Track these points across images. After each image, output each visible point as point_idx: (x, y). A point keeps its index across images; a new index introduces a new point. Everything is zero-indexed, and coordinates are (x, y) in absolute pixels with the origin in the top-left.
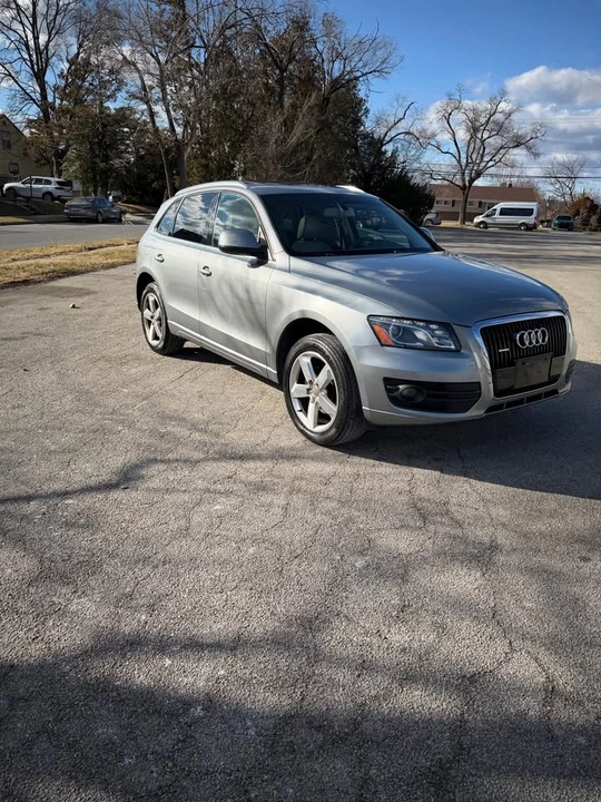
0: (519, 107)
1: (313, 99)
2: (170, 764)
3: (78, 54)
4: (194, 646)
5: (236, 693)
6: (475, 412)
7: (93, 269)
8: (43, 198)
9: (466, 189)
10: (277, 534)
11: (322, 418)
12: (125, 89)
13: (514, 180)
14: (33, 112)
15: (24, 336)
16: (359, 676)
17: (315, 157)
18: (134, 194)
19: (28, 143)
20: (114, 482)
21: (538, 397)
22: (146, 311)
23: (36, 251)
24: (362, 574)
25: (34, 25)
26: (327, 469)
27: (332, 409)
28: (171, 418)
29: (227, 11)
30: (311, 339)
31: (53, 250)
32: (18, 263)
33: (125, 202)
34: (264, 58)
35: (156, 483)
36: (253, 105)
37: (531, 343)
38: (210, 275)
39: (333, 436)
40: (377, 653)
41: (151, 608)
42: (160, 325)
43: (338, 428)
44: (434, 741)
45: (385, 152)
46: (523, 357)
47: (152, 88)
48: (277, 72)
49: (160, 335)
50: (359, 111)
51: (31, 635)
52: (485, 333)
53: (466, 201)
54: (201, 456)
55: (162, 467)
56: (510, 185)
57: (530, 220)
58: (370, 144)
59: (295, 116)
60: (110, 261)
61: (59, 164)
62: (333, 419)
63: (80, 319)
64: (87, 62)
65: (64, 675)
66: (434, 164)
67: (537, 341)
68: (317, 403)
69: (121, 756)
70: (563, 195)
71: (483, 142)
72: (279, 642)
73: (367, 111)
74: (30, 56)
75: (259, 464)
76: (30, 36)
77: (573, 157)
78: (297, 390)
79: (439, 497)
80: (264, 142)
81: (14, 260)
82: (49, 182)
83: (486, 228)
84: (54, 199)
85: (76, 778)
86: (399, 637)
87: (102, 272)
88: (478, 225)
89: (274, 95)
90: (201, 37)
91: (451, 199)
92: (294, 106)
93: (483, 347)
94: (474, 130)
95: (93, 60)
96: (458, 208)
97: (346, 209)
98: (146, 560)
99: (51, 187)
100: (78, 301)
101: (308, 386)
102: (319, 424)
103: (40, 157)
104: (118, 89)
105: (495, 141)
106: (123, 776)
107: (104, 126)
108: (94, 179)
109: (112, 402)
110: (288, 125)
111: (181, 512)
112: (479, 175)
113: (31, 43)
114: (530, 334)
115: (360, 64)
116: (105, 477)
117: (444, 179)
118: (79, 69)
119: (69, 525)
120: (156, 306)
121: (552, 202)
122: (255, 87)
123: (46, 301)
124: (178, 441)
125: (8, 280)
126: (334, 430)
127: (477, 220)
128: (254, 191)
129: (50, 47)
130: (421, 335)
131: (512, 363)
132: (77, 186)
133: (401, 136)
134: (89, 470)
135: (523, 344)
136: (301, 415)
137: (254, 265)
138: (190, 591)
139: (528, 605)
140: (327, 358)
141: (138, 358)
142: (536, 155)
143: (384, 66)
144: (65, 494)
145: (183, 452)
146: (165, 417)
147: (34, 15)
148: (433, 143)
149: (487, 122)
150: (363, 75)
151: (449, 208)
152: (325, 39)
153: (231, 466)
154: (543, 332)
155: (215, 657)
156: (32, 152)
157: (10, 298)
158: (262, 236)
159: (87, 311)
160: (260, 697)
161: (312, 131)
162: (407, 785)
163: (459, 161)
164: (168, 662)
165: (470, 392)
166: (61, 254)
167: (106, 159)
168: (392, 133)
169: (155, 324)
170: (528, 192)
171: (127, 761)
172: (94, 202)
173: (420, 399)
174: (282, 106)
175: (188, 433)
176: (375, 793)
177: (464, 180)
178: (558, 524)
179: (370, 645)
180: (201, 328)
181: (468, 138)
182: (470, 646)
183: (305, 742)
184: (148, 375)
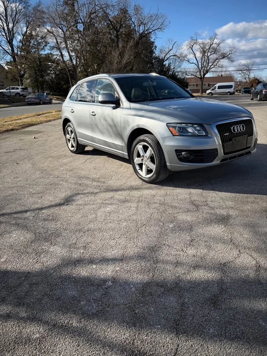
0: (223, 41)
1: (131, 43)
2: (100, 303)
3: (27, 31)
4: (105, 260)
5: (124, 276)
6: (216, 162)
7: (41, 123)
8: (16, 96)
9: (202, 79)
10: (135, 217)
11: (149, 171)
12: (48, 45)
13: (223, 74)
14: (9, 58)
15: (15, 151)
16: (176, 266)
17: (134, 69)
18: (55, 91)
19: (7, 72)
20: (62, 202)
21: (242, 155)
22: (68, 136)
23: (15, 118)
24: (173, 230)
25: (6, 20)
26: (153, 192)
27: (153, 167)
28: (83, 178)
29: (91, 6)
30: (142, 137)
31: (23, 117)
32: (8, 123)
33: (52, 95)
34: (108, 26)
35: (80, 202)
36: (106, 47)
37: (238, 131)
38: (95, 115)
39: (155, 178)
40: (183, 258)
41: (85, 247)
42: (74, 141)
43: (156, 175)
44: (210, 288)
45: (165, 65)
46: (235, 137)
47: (61, 43)
48: (115, 32)
49: (74, 145)
50: (152, 47)
51: (35, 261)
52: (218, 127)
53: (202, 84)
54: (98, 191)
55: (82, 196)
56: (222, 75)
57: (232, 90)
58: (158, 61)
59: (124, 51)
60: (48, 119)
61: (22, 80)
62: (154, 171)
63: (38, 143)
64: (31, 35)
65: (51, 274)
66: (188, 68)
67: (241, 130)
68: (146, 165)
69: (80, 301)
70: (245, 79)
71: (208, 57)
72: (141, 257)
73: (156, 47)
74: (6, 34)
75: (123, 192)
76: (5, 25)
77: (249, 61)
78: (137, 160)
79: (202, 199)
80: (111, 63)
81: (6, 122)
82: (18, 89)
83: (212, 95)
84: (20, 96)
85: (62, 310)
86: (191, 251)
87: (45, 124)
88: (209, 94)
89: (114, 42)
90: (81, 19)
91: (196, 84)
92: (123, 47)
93: (218, 134)
94: (204, 52)
95: (34, 33)
96: (200, 87)
97: (152, 82)
98: (80, 230)
99: (19, 91)
100: (36, 136)
101: (142, 158)
102: (148, 174)
103: (13, 78)
104: (46, 46)
105: (213, 57)
106: (81, 308)
107: (40, 62)
108: (37, 86)
109: (56, 173)
110: (121, 55)
111: (92, 212)
112: (207, 72)
113: (6, 28)
114: (237, 127)
115: (152, 26)
116: (58, 201)
117: (192, 75)
118: (27, 38)
119: (45, 220)
120: (72, 132)
121: (241, 82)
122: (106, 39)
123: (23, 137)
124: (87, 186)
125: (4, 129)
126: (155, 175)
127: (208, 92)
128: (112, 77)
129: (14, 29)
130: (190, 130)
131: (230, 140)
132: (30, 90)
133: (172, 57)
134: (51, 199)
135: (235, 131)
136: (140, 171)
137: (114, 108)
138: (100, 240)
139: (245, 236)
140: (150, 144)
141: (65, 156)
142: (232, 61)
143: (162, 26)
144: (42, 209)
145: (89, 190)
146: (80, 178)
147: (6, 16)
148: (186, 59)
149: (209, 48)
150: (153, 31)
151: (195, 88)
152: (136, 16)
153: (111, 194)
154: (243, 126)
155: (114, 263)
156: (9, 75)
157: (5, 136)
158: (117, 96)
159: (41, 139)
160: (136, 276)
161: (132, 57)
162: (201, 304)
163: (198, 67)
164: (94, 266)
165: (213, 153)
166: (26, 118)
167: (42, 76)
168: (168, 56)
169: (72, 140)
170: (230, 78)
171: (82, 303)
172: (38, 96)
173: (192, 158)
174: (118, 47)
175: (91, 182)
176: (188, 307)
177: (201, 75)
178: (256, 206)
179: (179, 255)
180: (92, 139)
181: (201, 56)
182: (223, 253)
183: (156, 291)
184: (71, 162)
